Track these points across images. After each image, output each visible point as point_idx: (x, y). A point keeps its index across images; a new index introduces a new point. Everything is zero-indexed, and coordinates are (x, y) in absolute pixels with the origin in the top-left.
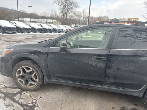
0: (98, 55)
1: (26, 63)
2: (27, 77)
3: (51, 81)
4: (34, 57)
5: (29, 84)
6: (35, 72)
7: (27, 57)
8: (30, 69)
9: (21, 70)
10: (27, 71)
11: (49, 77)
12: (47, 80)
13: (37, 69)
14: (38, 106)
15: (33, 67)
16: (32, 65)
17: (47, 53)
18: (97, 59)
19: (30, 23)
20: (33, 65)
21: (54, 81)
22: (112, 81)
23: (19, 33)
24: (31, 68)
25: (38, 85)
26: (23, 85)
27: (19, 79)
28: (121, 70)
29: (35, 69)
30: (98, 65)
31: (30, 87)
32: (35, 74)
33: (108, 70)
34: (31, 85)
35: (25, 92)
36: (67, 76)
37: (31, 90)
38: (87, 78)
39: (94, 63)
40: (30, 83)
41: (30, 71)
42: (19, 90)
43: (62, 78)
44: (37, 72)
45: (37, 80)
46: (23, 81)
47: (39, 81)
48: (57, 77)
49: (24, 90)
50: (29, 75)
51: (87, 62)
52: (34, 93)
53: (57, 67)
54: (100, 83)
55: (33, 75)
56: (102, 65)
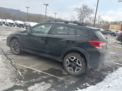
0: (42, 37)
3: (24, 50)
4: (18, 37)
9: (13, 43)
10: (15, 44)
11: (24, 48)
13: (19, 43)
15: (17, 42)
18: (42, 39)
21: (25, 50)
22: (48, 51)
25: (19, 52)
26: (14, 51)
27: (12, 48)
28: (51, 45)
30: (42, 43)
31: (16, 53)
33: (46, 45)
34: (17, 51)
36: (30, 48)
39: (40, 41)
40: (16, 50)
41: (16, 44)
42: (12, 54)
43: (28, 49)
44: (19, 45)
45: (19, 49)
46: (14, 49)
48: (27, 48)
49: (14, 54)
50: (16, 47)
51: (38, 41)
52: (17, 56)
54: (43, 52)
56: (44, 42)
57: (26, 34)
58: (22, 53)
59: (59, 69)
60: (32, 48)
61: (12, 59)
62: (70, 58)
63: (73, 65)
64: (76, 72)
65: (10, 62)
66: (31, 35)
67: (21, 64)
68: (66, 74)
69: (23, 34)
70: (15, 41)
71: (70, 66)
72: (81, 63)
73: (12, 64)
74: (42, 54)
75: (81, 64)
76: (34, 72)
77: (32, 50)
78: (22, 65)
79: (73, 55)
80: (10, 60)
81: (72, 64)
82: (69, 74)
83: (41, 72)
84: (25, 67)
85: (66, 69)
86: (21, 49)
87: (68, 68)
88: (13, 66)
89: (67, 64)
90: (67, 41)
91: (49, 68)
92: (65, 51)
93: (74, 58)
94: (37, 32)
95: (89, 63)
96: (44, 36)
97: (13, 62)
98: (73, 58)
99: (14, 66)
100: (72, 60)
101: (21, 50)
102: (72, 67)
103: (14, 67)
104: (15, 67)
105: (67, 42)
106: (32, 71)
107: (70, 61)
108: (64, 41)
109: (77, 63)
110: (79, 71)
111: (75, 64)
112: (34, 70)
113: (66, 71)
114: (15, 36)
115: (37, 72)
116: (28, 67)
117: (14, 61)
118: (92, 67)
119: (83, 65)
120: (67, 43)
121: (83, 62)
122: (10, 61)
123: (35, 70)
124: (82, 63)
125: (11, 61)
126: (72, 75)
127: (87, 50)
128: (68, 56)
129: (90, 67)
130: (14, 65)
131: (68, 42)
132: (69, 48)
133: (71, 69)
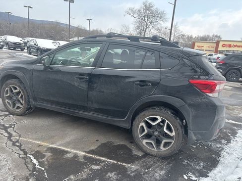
0: (81, 74)
2: (15, 98)
3: (37, 104)
4: (19, 74)
5: (15, 107)
6: (22, 93)
8: (17, 89)
9: (9, 89)
10: (14, 91)
11: (35, 99)
12: (34, 103)
13: (23, 89)
14: (14, 128)
15: (19, 87)
16: (18, 84)
17: (33, 71)
18: (80, 78)
21: (40, 105)
22: (96, 106)
25: (24, 109)
26: (11, 108)
27: (7, 100)
28: (103, 92)
29: (21, 89)
30: (80, 86)
31: (17, 110)
32: (22, 95)
33: (90, 93)
34: (18, 108)
36: (52, 99)
38: (71, 102)
39: (76, 84)
40: (17, 105)
41: (17, 91)
42: (8, 113)
43: (47, 101)
44: (24, 92)
45: (24, 102)
46: (11, 103)
47: (26, 104)
48: (43, 100)
49: (11, 114)
50: (16, 96)
51: (70, 82)
53: (41, 87)
54: (85, 109)
55: (20, 96)
56: (84, 86)
57: (40, 67)
58: (32, 111)
59: (121, 143)
60: (55, 99)
61: (9, 127)
62: (149, 119)
63: (155, 135)
64: (164, 149)
65: (6, 134)
66: (51, 68)
67: (33, 139)
68: (140, 154)
69: (32, 67)
70: (13, 84)
71: (148, 136)
72: (173, 129)
73: (11, 140)
74: (82, 112)
75: (174, 132)
76: (68, 155)
77: (57, 103)
78: (36, 139)
79: (154, 113)
80: (5, 129)
81: (153, 132)
82: (146, 155)
83: (84, 154)
84: (45, 146)
85: (140, 144)
86: (29, 101)
87: (145, 141)
88: (14, 144)
89: (141, 133)
90: (141, 81)
91: (99, 144)
92: (137, 104)
93: (156, 119)
94: (64, 63)
95: (192, 129)
96: (85, 72)
97: (14, 134)
98: (154, 120)
99: (18, 144)
100: (154, 124)
101: (29, 104)
102: (153, 140)
103: (17, 146)
104: (20, 147)
105: (141, 83)
106: (63, 155)
107: (149, 126)
108: (134, 82)
109: (165, 130)
110: (168, 146)
111: (160, 132)
112: (68, 152)
113: (140, 148)
114: (13, 73)
115: (76, 156)
116: (51, 146)
117: (15, 132)
118: (200, 137)
119: (178, 134)
120: (141, 85)
121: (179, 128)
122: (7, 131)
123: (69, 150)
124: (177, 130)
125: (9, 133)
126: (154, 156)
127: (189, 102)
128: (144, 115)
129: (194, 138)
130: (17, 141)
131: (143, 83)
132: (146, 99)
133: (151, 144)
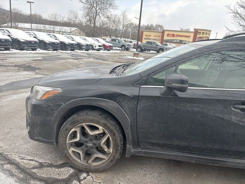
1: (91, 118)
2: (90, 145)
4: (109, 105)
5: (92, 159)
6: (108, 135)
7: (94, 105)
8: (97, 129)
9: (78, 130)
10: (91, 133)
11: (136, 144)
12: (133, 150)
13: (112, 128)
15: (105, 126)
16: (103, 121)
17: (137, 98)
19: (35, 32)
20: (105, 122)
21: (145, 153)
23: (17, 49)
24: (101, 128)
25: (112, 161)
26: (81, 162)
27: (72, 149)
29: (108, 128)
30: (243, 122)
31: (95, 164)
32: (108, 139)
34: (97, 159)
35: (85, 175)
36: (176, 143)
37: (97, 171)
38: (217, 147)
39: (234, 119)
40: (95, 156)
41: (97, 132)
42: (72, 171)
44: (113, 135)
45: (111, 150)
46: (81, 153)
47: (116, 152)
50: (94, 141)
51: (221, 116)
52: (103, 176)
53: (156, 124)
55: (104, 140)
60: (183, 143)
70: (91, 121)
